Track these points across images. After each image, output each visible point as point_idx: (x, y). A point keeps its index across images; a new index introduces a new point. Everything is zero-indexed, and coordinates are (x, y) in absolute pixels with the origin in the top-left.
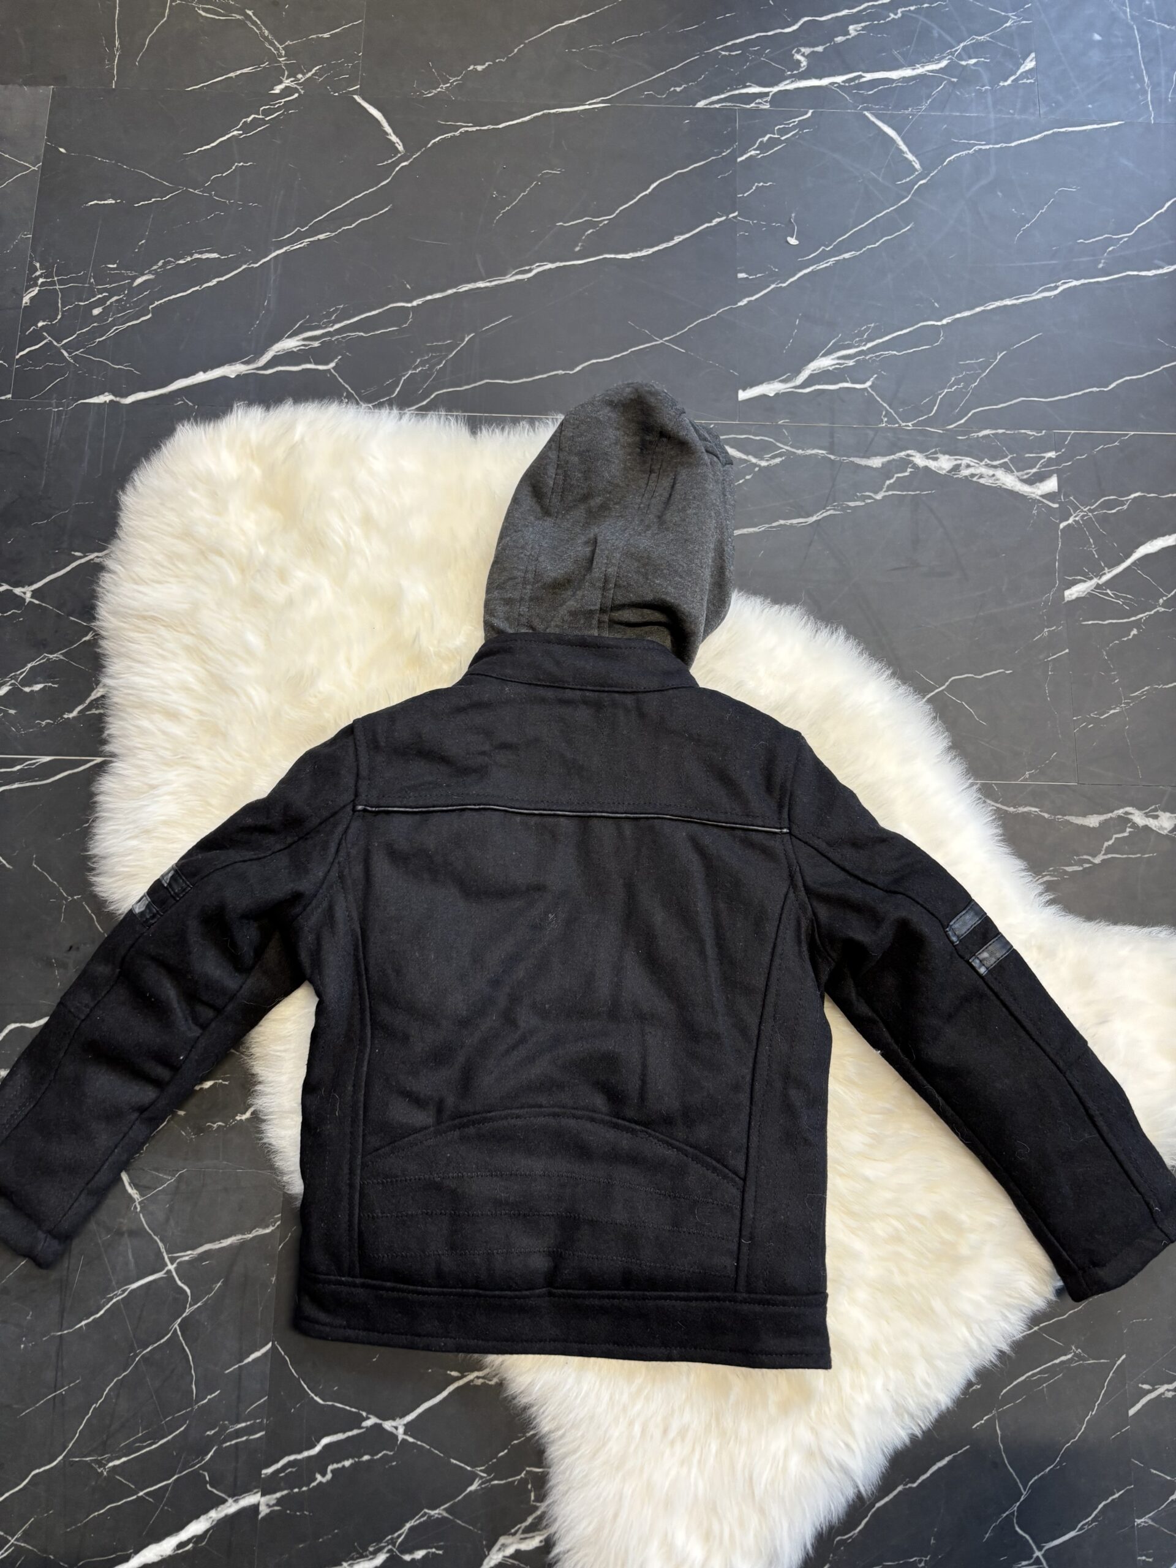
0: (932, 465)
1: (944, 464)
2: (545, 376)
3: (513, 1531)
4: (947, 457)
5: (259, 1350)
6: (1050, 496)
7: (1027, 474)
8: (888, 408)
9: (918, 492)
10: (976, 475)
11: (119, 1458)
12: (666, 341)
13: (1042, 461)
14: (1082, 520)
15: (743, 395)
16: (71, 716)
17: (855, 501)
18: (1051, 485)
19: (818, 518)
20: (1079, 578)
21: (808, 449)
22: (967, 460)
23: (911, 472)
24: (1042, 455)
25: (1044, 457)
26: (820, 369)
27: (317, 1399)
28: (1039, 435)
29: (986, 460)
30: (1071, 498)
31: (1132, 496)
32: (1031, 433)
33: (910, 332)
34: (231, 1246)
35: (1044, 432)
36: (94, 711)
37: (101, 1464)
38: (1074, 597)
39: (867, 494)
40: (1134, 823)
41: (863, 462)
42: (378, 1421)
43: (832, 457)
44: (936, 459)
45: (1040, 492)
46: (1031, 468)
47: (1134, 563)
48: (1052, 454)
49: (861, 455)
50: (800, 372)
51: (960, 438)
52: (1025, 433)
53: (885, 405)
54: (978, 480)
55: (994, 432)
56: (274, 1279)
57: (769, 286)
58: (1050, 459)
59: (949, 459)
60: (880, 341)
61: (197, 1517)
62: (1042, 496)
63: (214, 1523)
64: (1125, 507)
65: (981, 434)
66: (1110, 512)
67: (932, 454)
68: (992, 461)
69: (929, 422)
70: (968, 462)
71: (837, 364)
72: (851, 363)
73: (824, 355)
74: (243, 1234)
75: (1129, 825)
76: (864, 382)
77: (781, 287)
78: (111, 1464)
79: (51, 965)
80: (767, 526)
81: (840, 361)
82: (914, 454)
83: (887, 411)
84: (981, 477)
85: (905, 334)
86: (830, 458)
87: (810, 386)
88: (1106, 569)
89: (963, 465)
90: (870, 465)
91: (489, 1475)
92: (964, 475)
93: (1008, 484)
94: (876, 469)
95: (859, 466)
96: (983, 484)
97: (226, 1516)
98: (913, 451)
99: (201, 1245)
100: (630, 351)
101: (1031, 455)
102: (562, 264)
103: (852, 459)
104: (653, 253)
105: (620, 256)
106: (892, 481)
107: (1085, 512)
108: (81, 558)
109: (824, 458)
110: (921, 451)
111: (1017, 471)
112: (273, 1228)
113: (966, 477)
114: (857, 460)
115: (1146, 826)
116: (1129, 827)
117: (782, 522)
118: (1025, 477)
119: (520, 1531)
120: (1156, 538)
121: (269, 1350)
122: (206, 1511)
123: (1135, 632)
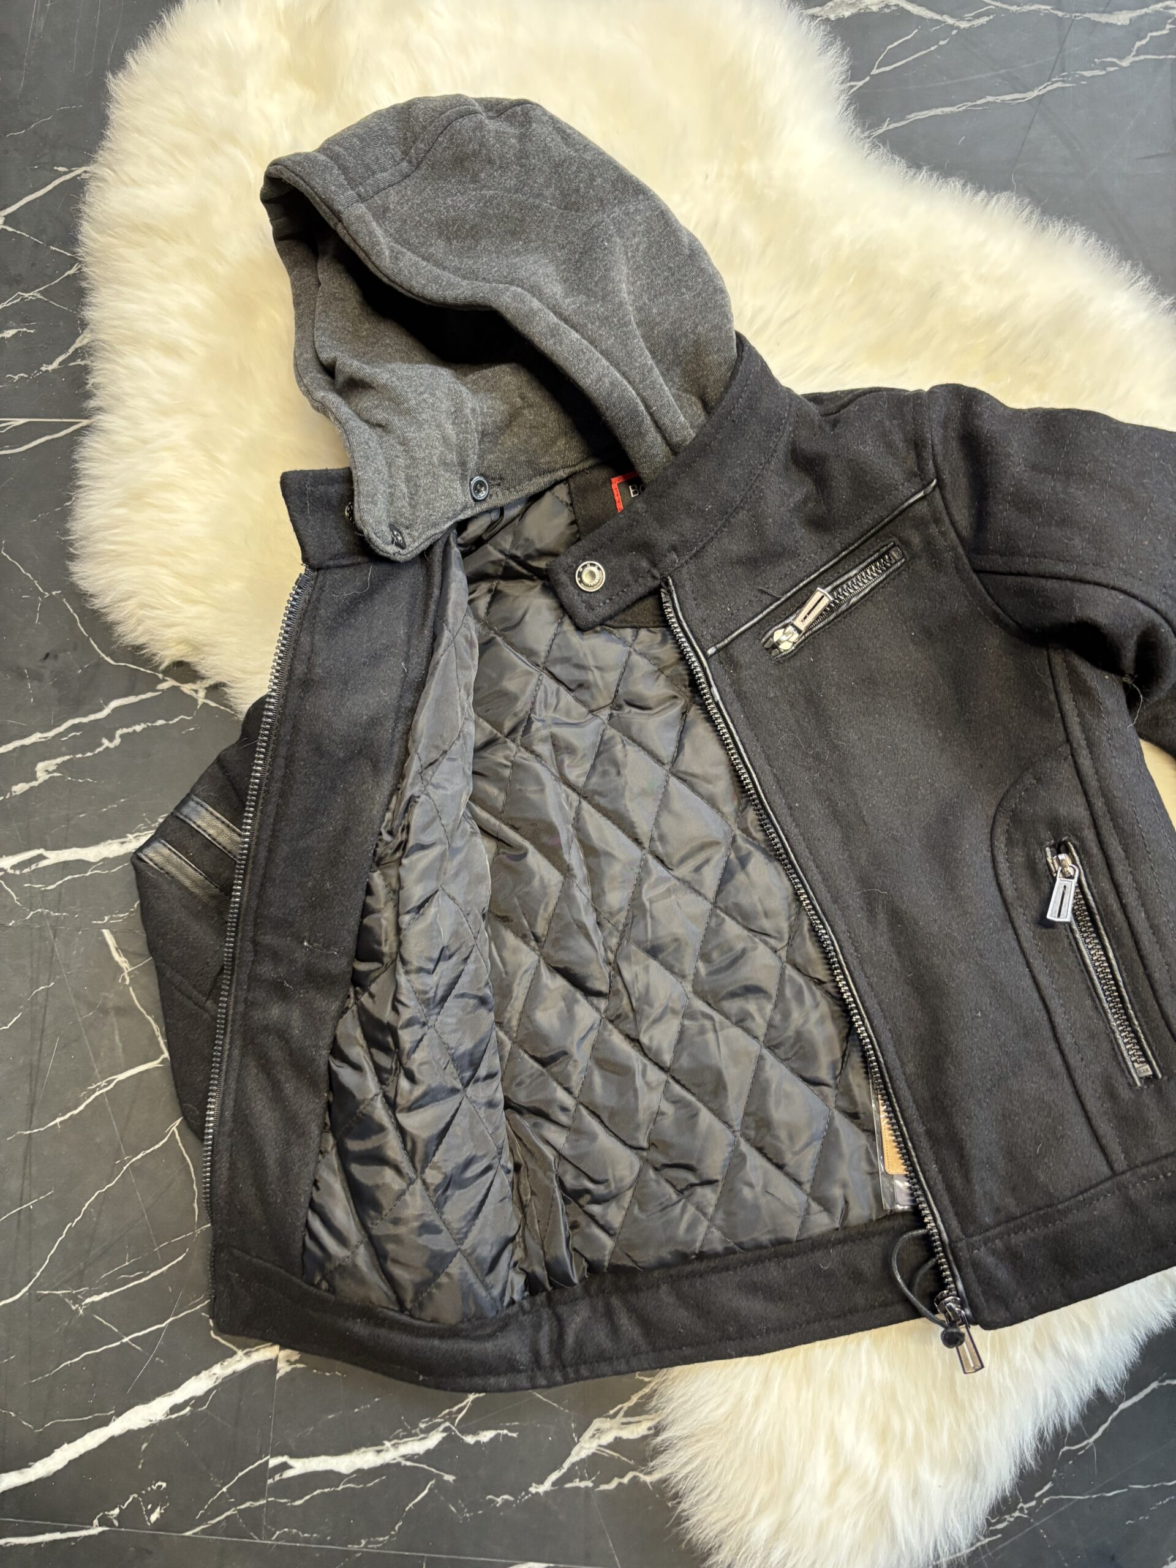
3: (612, 1412)
11: (99, 1293)
16: (50, 368)
17: (1093, 69)
19: (1041, 93)
23: (1171, 29)
36: (79, 362)
37: (76, 1300)
39: (1109, 59)
41: (1104, 19)
43: (1060, 14)
49: (1100, 9)
61: (198, 1373)
63: (220, 1381)
78: (88, 1300)
79: (22, 676)
80: (970, 104)
86: (1057, 16)
90: (1114, 22)
94: (1122, 26)
95: (1096, 24)
97: (234, 1373)
103: (1087, 15)
106: (1144, 42)
108: (65, 173)
109: (1048, 15)
114: (1094, 17)
117: (990, 99)
119: (622, 1413)
122: (208, 1366)
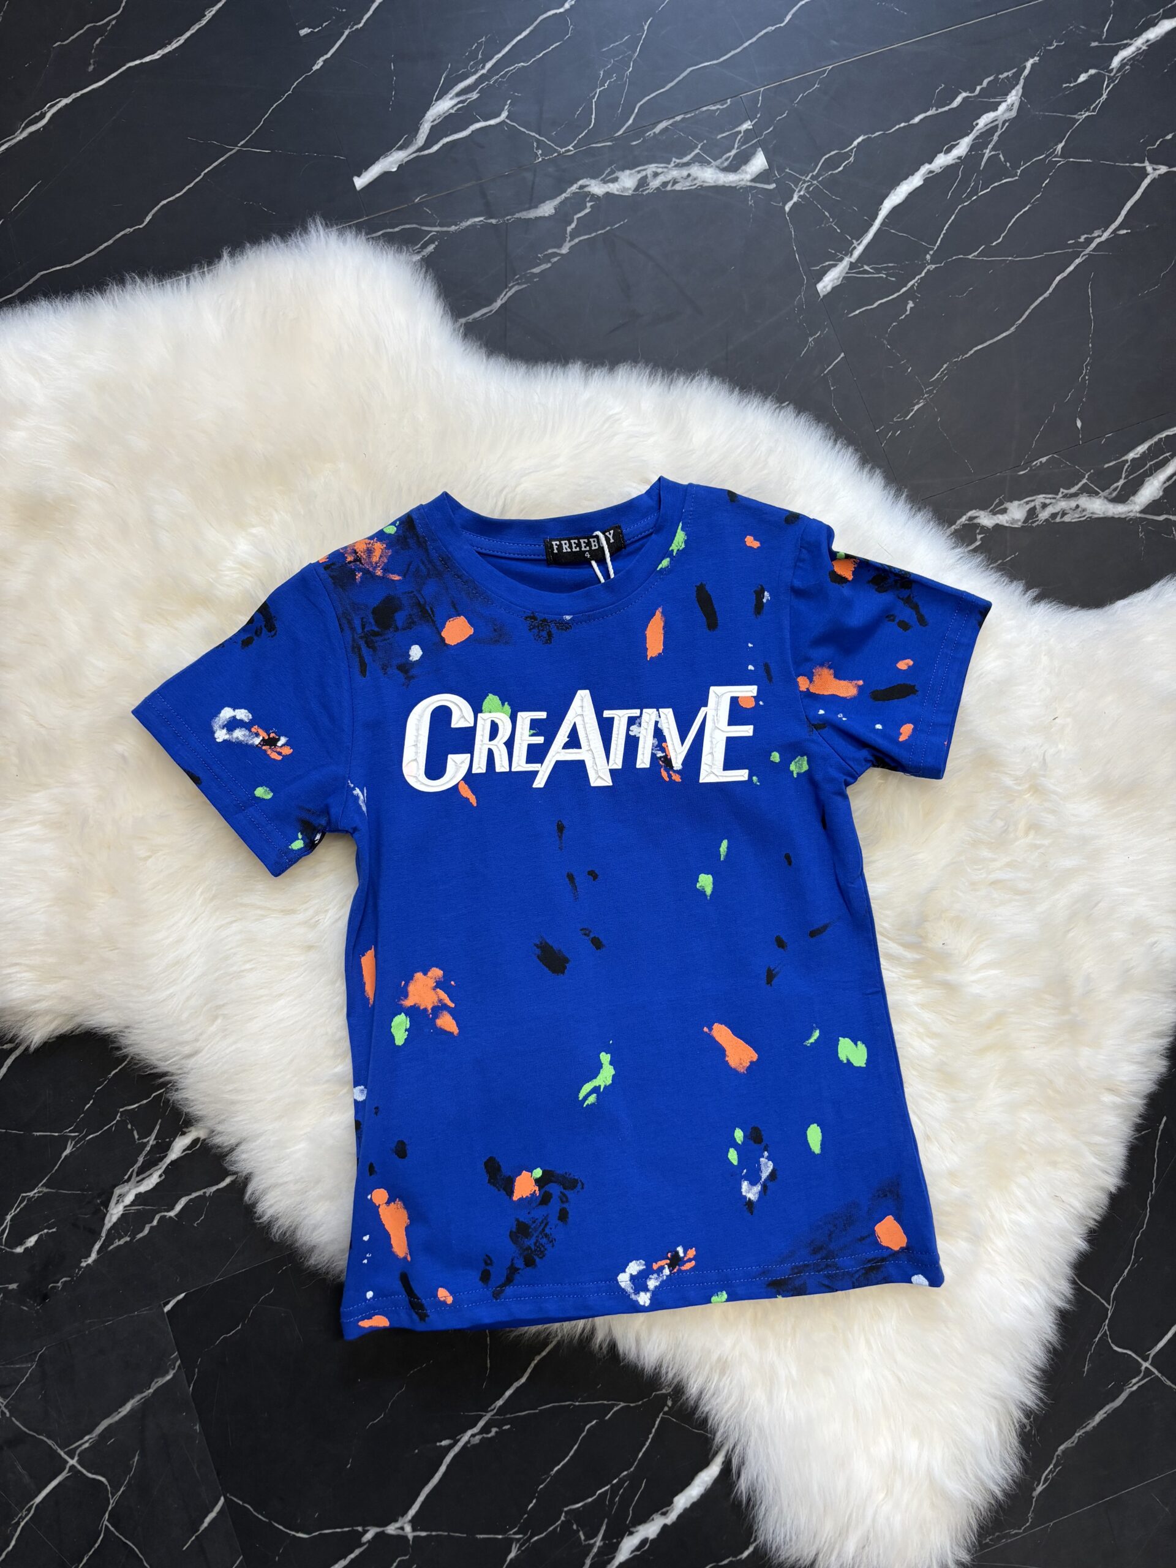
0: (613, 188)
1: (627, 182)
2: (111, 242)
4: (627, 172)
5: (212, 1511)
6: (761, 177)
7: (727, 159)
8: (537, 136)
9: (608, 228)
10: (670, 181)
12: (242, 146)
13: (739, 137)
14: (808, 192)
15: (360, 182)
17: (539, 265)
18: (759, 162)
19: (503, 301)
20: (827, 263)
21: (461, 222)
22: (652, 168)
23: (591, 206)
24: (737, 130)
25: (740, 132)
26: (440, 116)
27: (300, 1535)
28: (725, 106)
29: (674, 159)
30: (787, 170)
31: (855, 143)
32: (714, 108)
33: (531, 32)
34: (132, 1410)
35: (729, 101)
38: (829, 288)
39: (550, 251)
40: (983, 527)
41: (532, 214)
42: (378, 1530)
43: (494, 221)
44: (616, 180)
45: (749, 177)
46: (730, 151)
47: (883, 224)
48: (747, 125)
49: (527, 206)
50: (419, 129)
51: (634, 143)
52: (708, 110)
53: (533, 134)
54: (674, 188)
55: (671, 122)
56: (198, 1427)
57: (343, 33)
58: (747, 131)
59: (631, 174)
60: (500, 55)
62: (753, 180)
64: (852, 159)
65: (658, 129)
66: (837, 171)
67: (609, 174)
68: (681, 158)
69: (592, 136)
70: (654, 170)
71: (459, 103)
72: (474, 96)
73: (438, 99)
74: (143, 1392)
75: (978, 531)
76: (499, 115)
77: (357, 29)
81: (462, 98)
82: (588, 183)
83: (538, 141)
84: (675, 182)
85: (525, 37)
86: (491, 223)
87: (437, 142)
88: (854, 241)
89: (649, 176)
90: (541, 215)
91: (525, 1534)
92: (654, 187)
93: (710, 180)
94: (550, 217)
95: (528, 221)
96: (681, 191)
98: (585, 180)
99: (98, 1424)
100: (203, 174)
101: (724, 135)
102: (79, 94)
103: (517, 215)
104: (186, 40)
105: (147, 59)
106: (573, 226)
107: (808, 181)
109: (485, 226)
110: (594, 177)
111: (715, 160)
112: (174, 1371)
113: (657, 189)
114: (524, 215)
115: (997, 525)
116: (979, 534)
118: (726, 164)
120: (898, 184)
121: (223, 1504)
123: (911, 304)
